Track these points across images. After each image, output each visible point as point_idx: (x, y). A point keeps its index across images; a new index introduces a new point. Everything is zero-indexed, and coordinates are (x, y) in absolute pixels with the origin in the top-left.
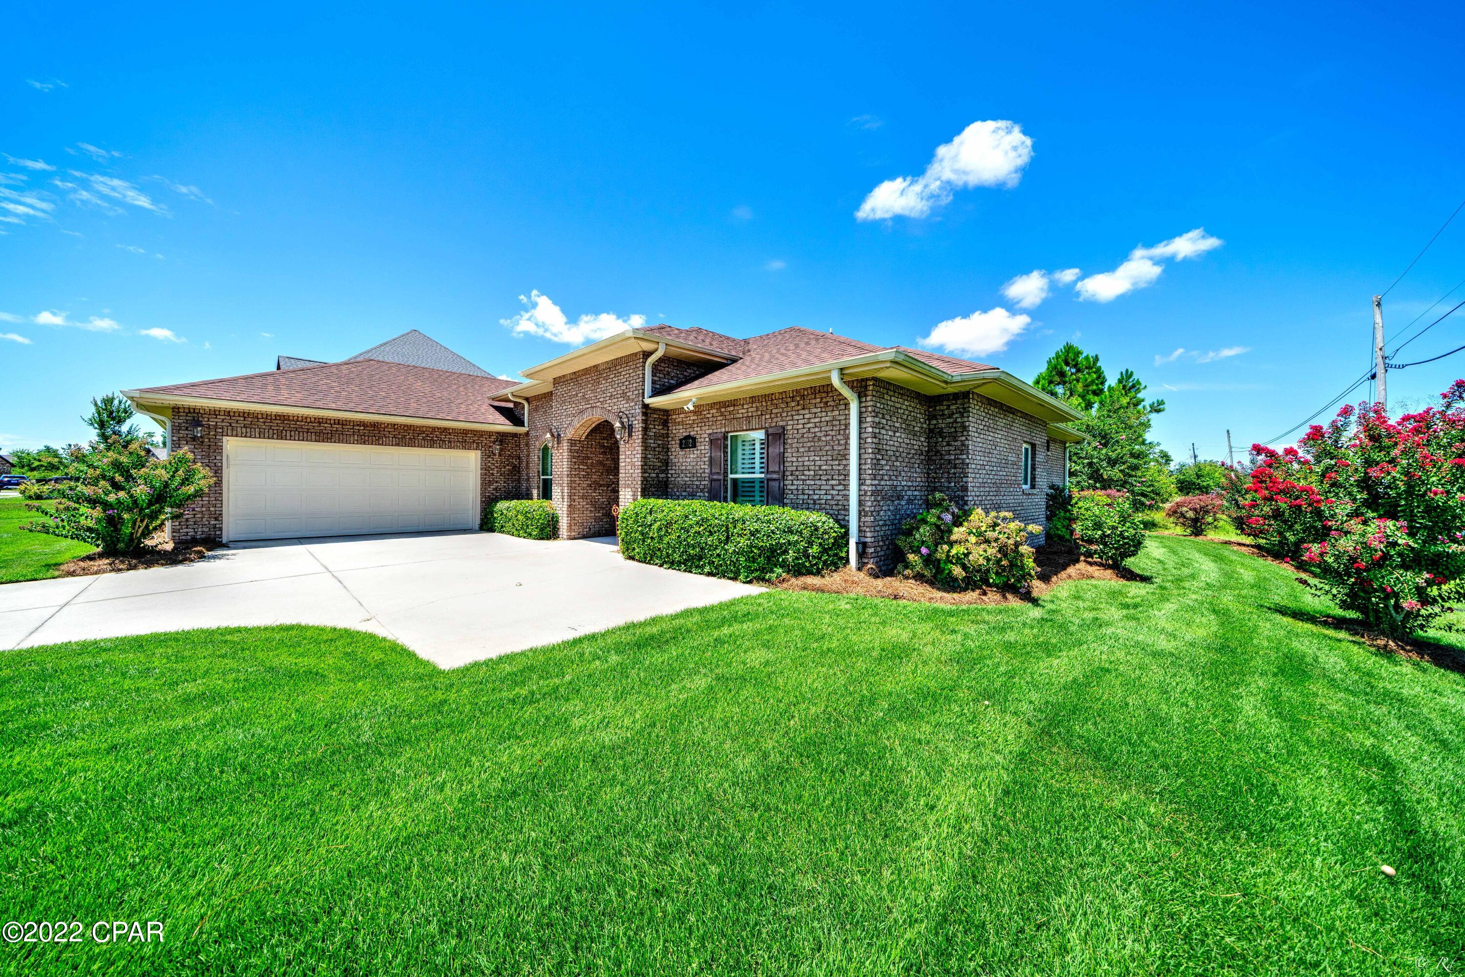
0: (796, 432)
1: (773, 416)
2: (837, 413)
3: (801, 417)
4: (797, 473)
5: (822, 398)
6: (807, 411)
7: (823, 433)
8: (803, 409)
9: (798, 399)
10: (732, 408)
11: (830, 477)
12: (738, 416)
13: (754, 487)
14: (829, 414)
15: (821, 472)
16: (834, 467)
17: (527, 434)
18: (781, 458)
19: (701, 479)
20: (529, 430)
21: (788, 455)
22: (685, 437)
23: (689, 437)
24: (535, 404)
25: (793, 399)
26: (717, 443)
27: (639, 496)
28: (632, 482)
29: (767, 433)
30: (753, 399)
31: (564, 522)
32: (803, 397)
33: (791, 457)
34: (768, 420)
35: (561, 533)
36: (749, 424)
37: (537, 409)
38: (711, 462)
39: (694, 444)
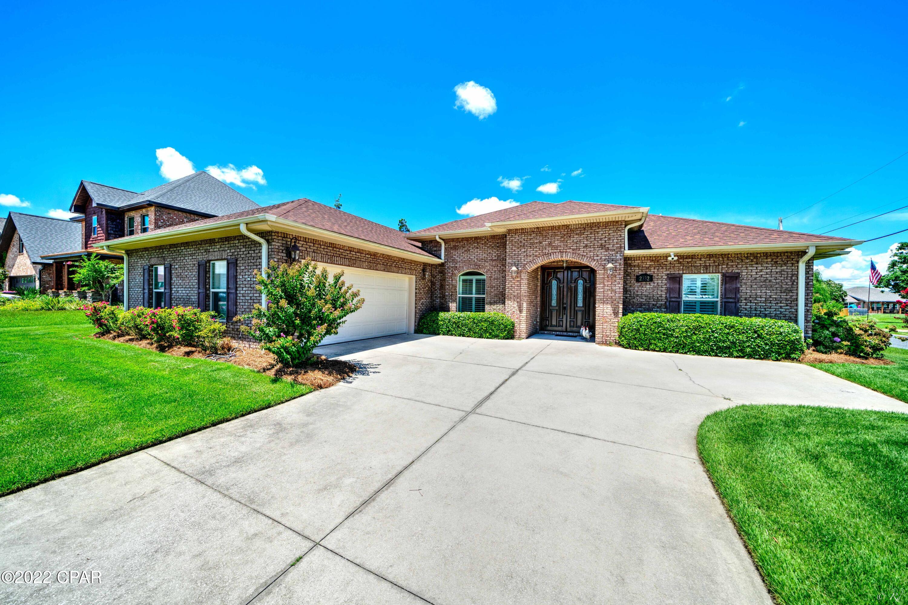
0: (750, 276)
1: (729, 266)
2: (786, 268)
3: (755, 268)
4: (751, 299)
5: (772, 260)
6: (760, 265)
7: (773, 278)
8: (757, 264)
9: (752, 258)
10: (690, 260)
11: (779, 302)
12: (696, 264)
13: (695, 306)
14: (778, 268)
15: (771, 299)
16: (782, 297)
17: (442, 265)
18: (737, 290)
19: (658, 300)
20: (445, 262)
21: (743, 289)
22: (642, 275)
23: (646, 275)
24: (452, 244)
25: (747, 258)
26: (676, 280)
27: (621, 311)
28: (612, 302)
29: (724, 276)
30: (710, 256)
31: (522, 327)
32: (756, 257)
33: (745, 290)
34: (724, 268)
35: (517, 335)
36: (706, 269)
37: (455, 248)
38: (669, 290)
39: (651, 279)
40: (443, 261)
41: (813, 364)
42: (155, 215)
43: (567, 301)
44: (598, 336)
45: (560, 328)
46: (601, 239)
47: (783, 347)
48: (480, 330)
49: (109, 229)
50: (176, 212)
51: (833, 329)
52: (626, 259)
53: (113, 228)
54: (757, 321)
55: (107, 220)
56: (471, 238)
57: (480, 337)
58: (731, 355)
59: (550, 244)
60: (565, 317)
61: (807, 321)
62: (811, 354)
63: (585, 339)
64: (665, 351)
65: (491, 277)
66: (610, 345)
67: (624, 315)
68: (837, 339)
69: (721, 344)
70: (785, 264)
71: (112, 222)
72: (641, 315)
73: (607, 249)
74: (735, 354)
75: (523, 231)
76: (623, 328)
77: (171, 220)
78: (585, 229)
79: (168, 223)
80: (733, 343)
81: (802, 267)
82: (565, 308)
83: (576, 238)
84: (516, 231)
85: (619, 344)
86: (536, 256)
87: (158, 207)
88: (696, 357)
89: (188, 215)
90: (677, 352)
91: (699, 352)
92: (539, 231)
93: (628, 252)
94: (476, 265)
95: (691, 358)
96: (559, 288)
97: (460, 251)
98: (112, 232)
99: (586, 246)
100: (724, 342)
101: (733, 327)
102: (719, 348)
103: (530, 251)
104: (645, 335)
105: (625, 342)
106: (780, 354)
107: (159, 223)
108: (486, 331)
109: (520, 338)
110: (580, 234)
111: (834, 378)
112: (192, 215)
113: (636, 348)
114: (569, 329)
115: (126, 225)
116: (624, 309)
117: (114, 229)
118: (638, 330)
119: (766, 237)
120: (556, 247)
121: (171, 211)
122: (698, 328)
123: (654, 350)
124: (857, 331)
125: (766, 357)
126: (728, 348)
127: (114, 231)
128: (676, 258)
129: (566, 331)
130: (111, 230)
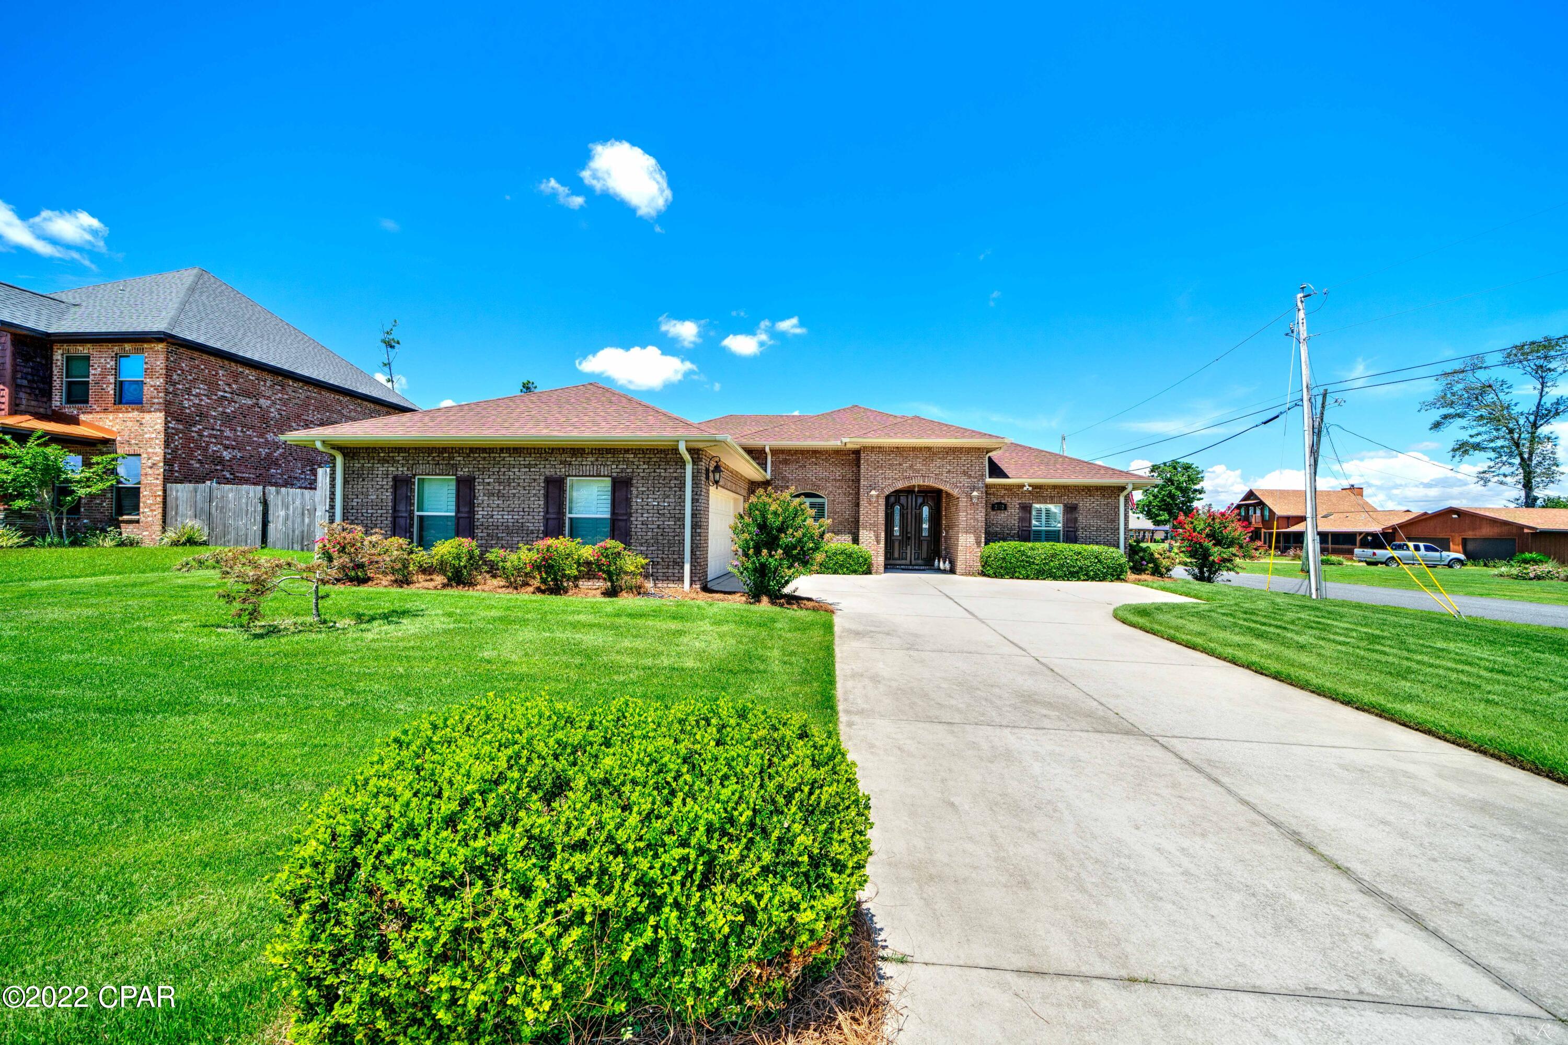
0: (1085, 507)
1: (1069, 498)
2: (1110, 501)
3: (1089, 500)
4: (1086, 528)
5: (1101, 493)
6: (1092, 498)
7: (1102, 509)
8: (1090, 496)
9: (1086, 491)
10: (1040, 490)
11: (1106, 531)
12: (1044, 495)
13: (1044, 534)
14: (1106, 501)
15: (1101, 528)
16: (1108, 526)
17: (768, 482)
18: (1076, 520)
19: (1011, 529)
20: (772, 479)
21: (1080, 518)
22: (997, 503)
23: (1000, 503)
24: (781, 457)
25: (1083, 490)
26: (1026, 508)
27: (983, 540)
28: (974, 530)
29: (1065, 506)
30: (1055, 487)
31: (879, 559)
32: (1089, 490)
33: (1082, 520)
34: (1066, 499)
35: (874, 569)
36: (1052, 500)
37: (786, 462)
38: (1021, 520)
39: (1005, 509)
40: (768, 477)
41: (1136, 582)
42: (167, 359)
43: (911, 529)
44: (960, 566)
45: (903, 562)
46: (964, 465)
47: (1115, 570)
48: (834, 565)
49: (19, 376)
50: (205, 357)
51: (1141, 554)
52: (987, 486)
53: (27, 374)
54: (1095, 548)
55: (14, 355)
56: (808, 451)
57: (834, 573)
58: (1079, 579)
59: (911, 466)
60: (909, 547)
61: (1126, 548)
62: (1131, 576)
63: (944, 572)
64: (1027, 578)
65: (834, 501)
66: (973, 575)
67: (986, 544)
68: (1144, 563)
69: (1072, 569)
70: (1110, 497)
71: (26, 361)
72: (1005, 544)
73: (970, 476)
74: (1082, 577)
75: (880, 450)
76: (989, 557)
77: (195, 370)
78: (947, 453)
79: (189, 377)
80: (1081, 568)
81: (1122, 499)
82: (909, 538)
83: (938, 462)
84: (872, 449)
85: (983, 574)
86: (896, 479)
87: (173, 344)
88: (1054, 582)
89: (226, 362)
90: (1037, 578)
91: (1055, 578)
92: (899, 451)
93: (989, 480)
94: (814, 485)
95: (1049, 584)
96: (902, 515)
97: (793, 466)
98: (25, 382)
99: (949, 472)
100: (1074, 567)
101: (1080, 553)
102: (1070, 573)
103: (889, 473)
104: (1011, 563)
105: (991, 572)
106: (1113, 576)
107: (175, 377)
108: (841, 566)
109: (877, 573)
110: (943, 458)
111: (1153, 590)
112: (233, 364)
113: (1002, 577)
114: (913, 562)
115: (55, 371)
116: (986, 538)
117: (30, 377)
118: (1004, 559)
119: (1097, 473)
120: (918, 471)
121: (196, 354)
122: (1054, 556)
123: (1018, 578)
124: (1157, 556)
125: (1103, 579)
126: (1077, 572)
127: (29, 381)
128: (1030, 489)
129: (911, 565)
130: (22, 378)
